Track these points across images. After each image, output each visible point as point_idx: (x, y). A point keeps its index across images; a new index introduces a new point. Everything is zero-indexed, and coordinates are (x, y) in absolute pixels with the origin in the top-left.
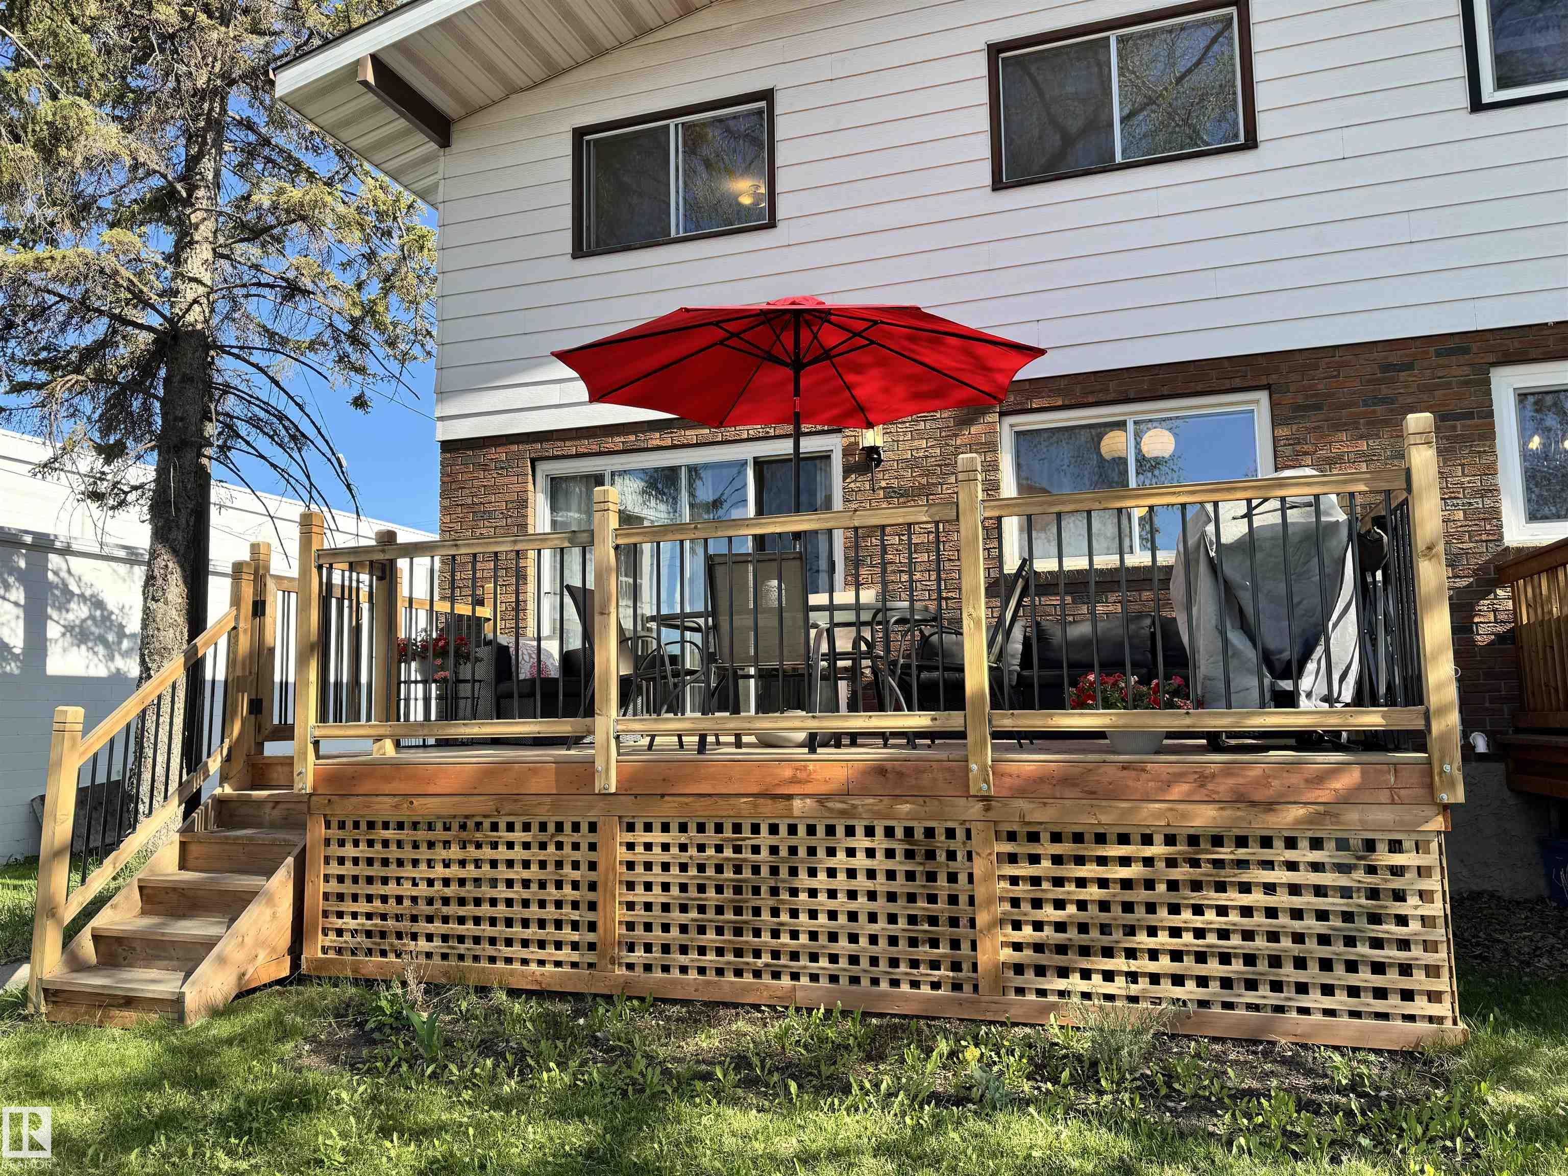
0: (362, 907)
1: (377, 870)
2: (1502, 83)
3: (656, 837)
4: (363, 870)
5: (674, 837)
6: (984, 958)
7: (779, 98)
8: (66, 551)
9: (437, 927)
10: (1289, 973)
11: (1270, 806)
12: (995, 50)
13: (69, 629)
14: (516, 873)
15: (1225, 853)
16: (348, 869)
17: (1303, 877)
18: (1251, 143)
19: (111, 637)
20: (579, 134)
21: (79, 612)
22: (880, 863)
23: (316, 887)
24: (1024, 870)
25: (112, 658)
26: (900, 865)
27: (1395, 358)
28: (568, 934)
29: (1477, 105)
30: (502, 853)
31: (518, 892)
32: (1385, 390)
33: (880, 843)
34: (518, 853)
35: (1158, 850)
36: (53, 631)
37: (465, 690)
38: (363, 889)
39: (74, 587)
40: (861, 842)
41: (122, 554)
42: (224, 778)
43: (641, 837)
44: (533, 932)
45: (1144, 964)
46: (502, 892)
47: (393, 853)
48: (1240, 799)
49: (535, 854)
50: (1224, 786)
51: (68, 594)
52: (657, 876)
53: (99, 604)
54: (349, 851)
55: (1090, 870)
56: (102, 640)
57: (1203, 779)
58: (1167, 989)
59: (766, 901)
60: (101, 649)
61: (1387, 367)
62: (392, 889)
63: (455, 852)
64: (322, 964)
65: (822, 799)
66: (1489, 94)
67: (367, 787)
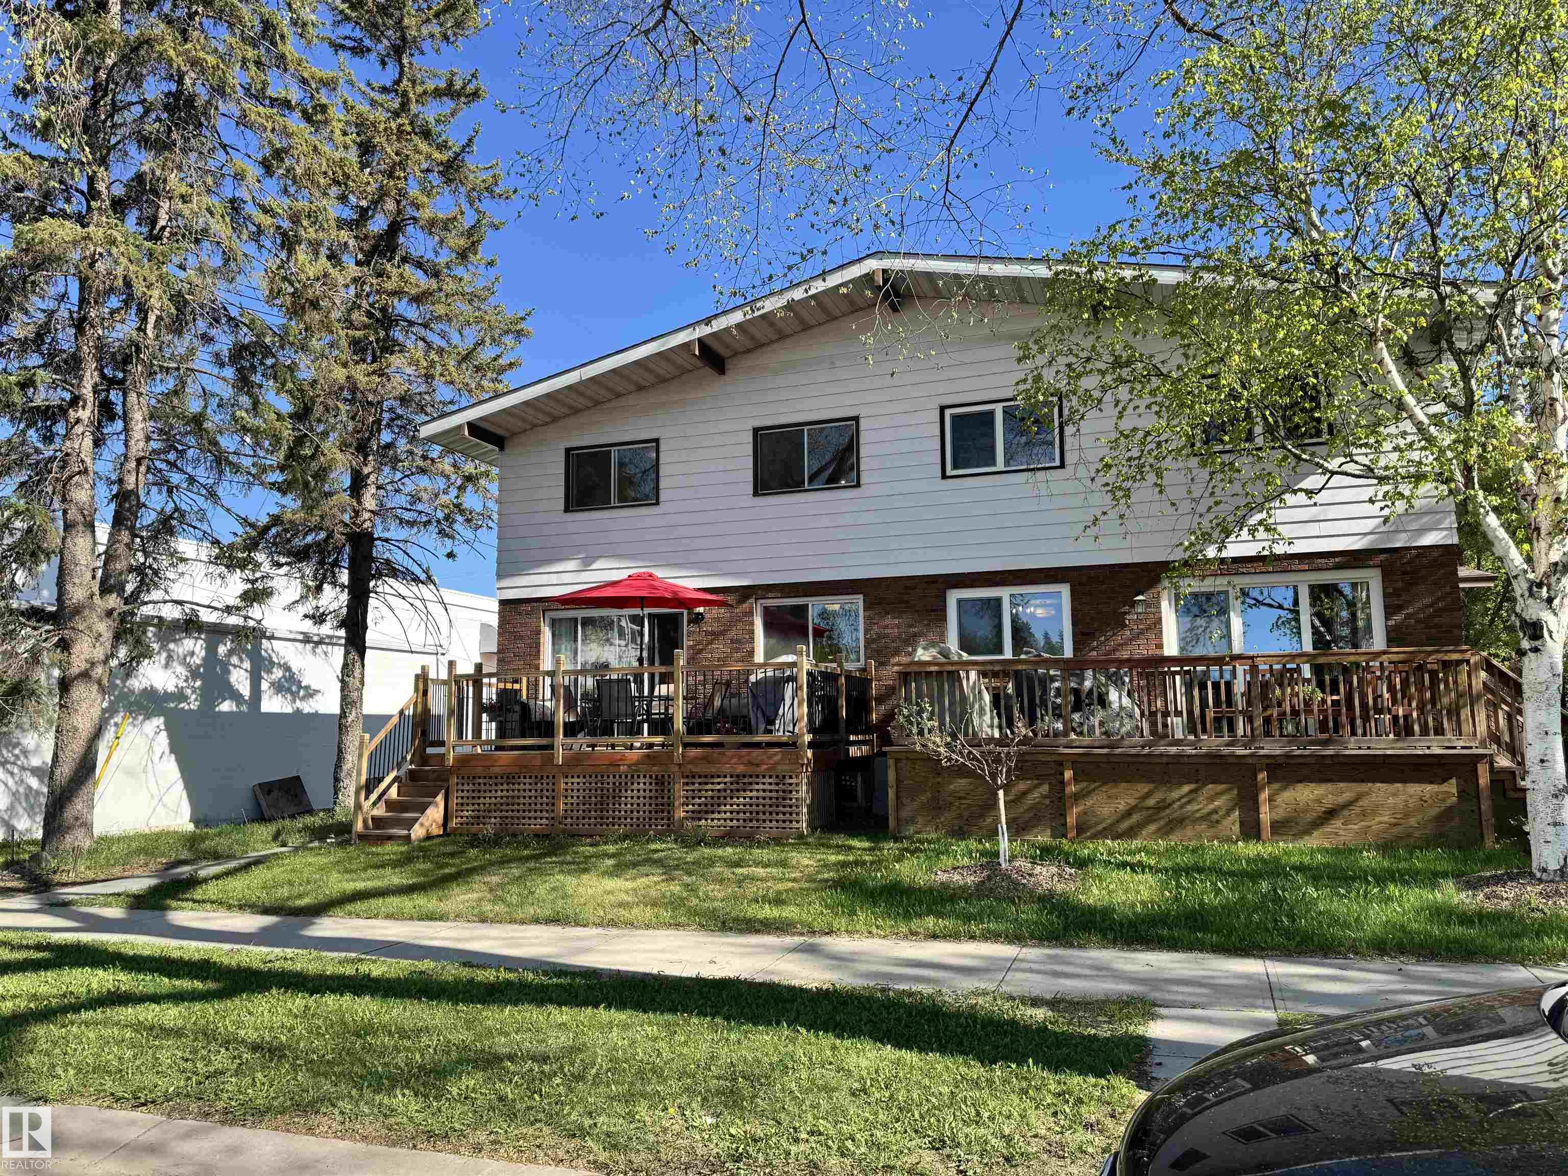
0: (470, 808)
1: (476, 794)
2: (955, 467)
3: (576, 780)
4: (471, 794)
5: (581, 780)
6: (676, 816)
7: (662, 443)
8: (272, 637)
9: (498, 814)
10: (761, 816)
11: (758, 765)
12: (756, 430)
13: (272, 684)
14: (527, 794)
15: (746, 780)
16: (465, 794)
17: (767, 787)
18: (858, 485)
19: (294, 688)
20: (568, 451)
21: (278, 673)
22: (648, 787)
23: (454, 801)
24: (691, 787)
25: (294, 701)
26: (653, 787)
27: (909, 583)
28: (545, 814)
29: (944, 476)
30: (522, 787)
31: (527, 800)
32: (906, 598)
33: (648, 780)
34: (527, 787)
35: (728, 779)
36: (265, 685)
37: (509, 726)
38: (470, 801)
39: (275, 659)
40: (642, 780)
41: (301, 637)
42: (411, 762)
43: (570, 780)
44: (532, 814)
45: (723, 815)
46: (522, 800)
47: (483, 787)
48: (750, 763)
49: (533, 787)
50: (745, 760)
51: (272, 663)
52: (575, 793)
53: (288, 669)
54: (466, 787)
55: (710, 786)
56: (289, 690)
57: (740, 757)
58: (729, 823)
59: (611, 801)
60: (289, 696)
61: (906, 588)
62: (482, 800)
63: (505, 787)
64: (455, 829)
65: (629, 766)
66: (950, 472)
67: (473, 763)
